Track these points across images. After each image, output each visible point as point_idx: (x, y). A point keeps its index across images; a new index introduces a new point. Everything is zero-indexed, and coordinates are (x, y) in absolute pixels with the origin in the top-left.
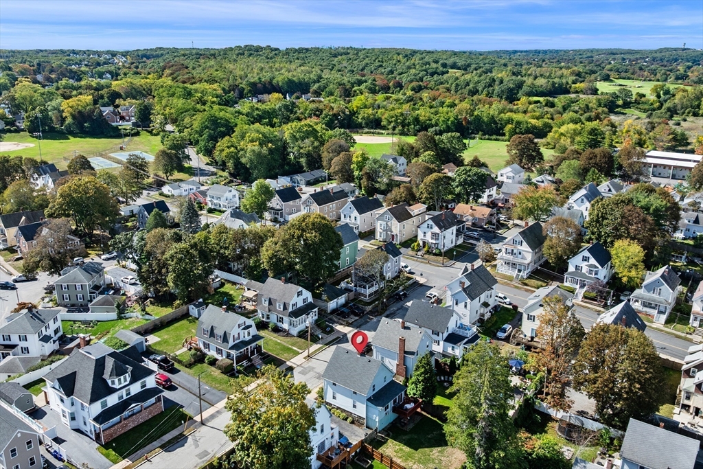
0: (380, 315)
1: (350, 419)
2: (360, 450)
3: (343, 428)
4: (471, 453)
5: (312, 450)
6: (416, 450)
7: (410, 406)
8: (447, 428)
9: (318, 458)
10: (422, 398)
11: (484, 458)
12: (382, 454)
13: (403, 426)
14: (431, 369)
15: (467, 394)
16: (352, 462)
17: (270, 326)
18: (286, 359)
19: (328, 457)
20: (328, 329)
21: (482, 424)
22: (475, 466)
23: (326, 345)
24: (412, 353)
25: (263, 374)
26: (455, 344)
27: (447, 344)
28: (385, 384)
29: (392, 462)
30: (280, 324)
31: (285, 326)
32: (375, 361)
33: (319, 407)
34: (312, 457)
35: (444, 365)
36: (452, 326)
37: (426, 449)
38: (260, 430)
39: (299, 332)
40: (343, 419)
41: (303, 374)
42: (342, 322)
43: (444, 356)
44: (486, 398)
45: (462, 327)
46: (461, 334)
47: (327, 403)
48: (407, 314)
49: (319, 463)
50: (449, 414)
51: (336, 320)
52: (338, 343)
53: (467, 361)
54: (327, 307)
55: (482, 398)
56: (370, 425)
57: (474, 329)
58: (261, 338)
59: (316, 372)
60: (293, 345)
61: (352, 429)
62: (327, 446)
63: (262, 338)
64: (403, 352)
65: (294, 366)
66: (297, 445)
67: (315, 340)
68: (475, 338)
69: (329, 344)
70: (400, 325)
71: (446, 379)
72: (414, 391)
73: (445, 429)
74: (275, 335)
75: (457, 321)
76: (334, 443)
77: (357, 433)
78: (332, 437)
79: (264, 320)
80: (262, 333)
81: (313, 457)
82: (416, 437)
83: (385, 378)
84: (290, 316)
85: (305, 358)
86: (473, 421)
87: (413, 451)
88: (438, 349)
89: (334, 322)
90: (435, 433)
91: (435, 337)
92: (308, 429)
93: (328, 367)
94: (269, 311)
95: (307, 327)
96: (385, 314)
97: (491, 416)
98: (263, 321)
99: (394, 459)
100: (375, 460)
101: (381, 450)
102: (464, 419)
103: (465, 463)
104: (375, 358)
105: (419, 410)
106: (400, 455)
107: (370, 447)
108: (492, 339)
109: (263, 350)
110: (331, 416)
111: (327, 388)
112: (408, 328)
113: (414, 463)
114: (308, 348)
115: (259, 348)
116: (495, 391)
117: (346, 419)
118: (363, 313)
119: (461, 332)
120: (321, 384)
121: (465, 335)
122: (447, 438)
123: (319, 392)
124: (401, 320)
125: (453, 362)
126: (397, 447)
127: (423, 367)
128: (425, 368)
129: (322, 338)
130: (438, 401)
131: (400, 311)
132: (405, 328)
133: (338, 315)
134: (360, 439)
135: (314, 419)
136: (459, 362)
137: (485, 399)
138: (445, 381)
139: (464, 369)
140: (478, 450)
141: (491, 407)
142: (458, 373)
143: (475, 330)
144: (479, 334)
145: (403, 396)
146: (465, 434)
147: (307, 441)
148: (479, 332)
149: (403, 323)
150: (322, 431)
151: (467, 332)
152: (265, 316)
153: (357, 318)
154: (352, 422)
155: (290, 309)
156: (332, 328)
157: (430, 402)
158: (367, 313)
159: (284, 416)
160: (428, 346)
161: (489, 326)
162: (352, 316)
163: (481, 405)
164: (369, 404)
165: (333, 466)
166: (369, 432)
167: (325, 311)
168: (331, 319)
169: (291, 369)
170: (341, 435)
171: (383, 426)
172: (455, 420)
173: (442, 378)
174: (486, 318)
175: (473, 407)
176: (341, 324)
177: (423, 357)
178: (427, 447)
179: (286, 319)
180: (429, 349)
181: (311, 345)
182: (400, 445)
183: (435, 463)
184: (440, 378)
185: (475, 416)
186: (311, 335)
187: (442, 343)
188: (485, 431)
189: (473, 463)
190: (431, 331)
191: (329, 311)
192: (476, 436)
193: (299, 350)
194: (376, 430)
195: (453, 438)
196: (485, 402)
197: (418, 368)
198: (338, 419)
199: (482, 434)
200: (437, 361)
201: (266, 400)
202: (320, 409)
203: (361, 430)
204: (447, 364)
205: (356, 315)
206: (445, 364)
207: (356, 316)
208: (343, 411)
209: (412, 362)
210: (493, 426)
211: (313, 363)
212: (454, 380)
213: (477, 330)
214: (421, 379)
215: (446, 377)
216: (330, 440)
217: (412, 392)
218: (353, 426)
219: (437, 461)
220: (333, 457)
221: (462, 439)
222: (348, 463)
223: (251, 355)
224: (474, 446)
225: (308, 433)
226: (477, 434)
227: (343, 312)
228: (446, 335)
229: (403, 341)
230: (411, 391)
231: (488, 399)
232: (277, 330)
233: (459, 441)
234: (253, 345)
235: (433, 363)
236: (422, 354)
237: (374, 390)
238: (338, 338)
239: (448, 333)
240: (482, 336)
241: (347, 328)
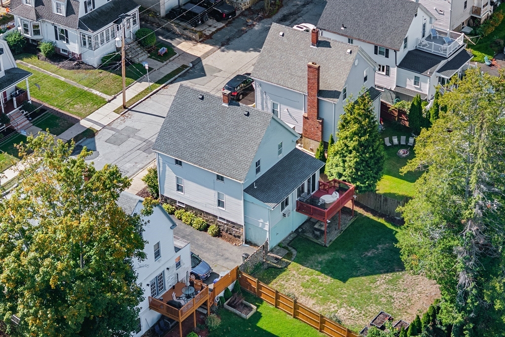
0: (269, 17)
1: (213, 228)
2: (235, 286)
3: (201, 247)
4: (449, 283)
5: (140, 292)
6: (344, 280)
7: (330, 199)
8: (405, 238)
9: (153, 306)
10: (354, 180)
11: (474, 291)
12: (277, 292)
13: (317, 237)
14: (372, 124)
15: (444, 175)
16: (220, 309)
17: (41, 48)
18: (79, 114)
19: (171, 303)
20: (163, 50)
21: (471, 229)
22: (457, 306)
23: (160, 82)
24: (335, 94)
25: (29, 152)
26: (421, 72)
27: (404, 71)
28: (281, 157)
29: (296, 306)
30: (61, 44)
31: (74, 47)
32: (259, 114)
33: (149, 213)
34: (141, 305)
35: (400, 115)
36: (414, 35)
37: (363, 278)
38: (36, 263)
39: (104, 59)
40: (199, 229)
41: (114, 143)
42: (190, 35)
43: (399, 96)
44: (480, 181)
45: (435, 37)
46: (433, 51)
47: (166, 200)
48: (324, 14)
49: (155, 315)
50: (406, 211)
51: (178, 30)
52: (184, 77)
53: (445, 109)
54: (159, 6)
55: (473, 179)
56: (253, 238)
57: (460, 41)
58: (23, 74)
59: (141, 139)
60: (92, 85)
61: (218, 246)
62: (169, 282)
63: (25, 74)
64: (315, 92)
65: (97, 128)
66: (110, 288)
67: (136, 73)
68: (461, 58)
69: (165, 80)
70: (309, 38)
71: (403, 143)
72: (340, 170)
73: (401, 241)
74: (54, 66)
75: (424, 26)
76: (183, 276)
77: (227, 255)
78: (178, 265)
79: (29, 36)
80: (27, 64)
81: (144, 305)
82: (343, 256)
83: (280, 146)
84: (80, 26)
85: (116, 111)
86: (455, 224)
87: (338, 283)
88: (388, 82)
89: (174, 35)
90: (380, 246)
91: (381, 59)
92: (129, 253)
93: (164, 129)
94: (38, 17)
95: (118, 49)
96: (279, 15)
97: (487, 214)
98: (27, 39)
99: (302, 300)
100: (265, 304)
101: (275, 285)
102: (437, 220)
103: (438, 301)
104: (259, 108)
105: (349, 204)
106: (313, 292)
107: (253, 281)
108: (495, 58)
109: (31, 99)
110: (174, 225)
111: (164, 170)
112: (326, 44)
113: (341, 306)
114: (122, 90)
115: (21, 95)
116: (498, 166)
117: (205, 229)
118: (233, 13)
119: (433, 48)
120: (152, 162)
121: (441, 53)
122: (404, 258)
123: (148, 179)
124: (311, 27)
125: (416, 108)
126: (307, 277)
127: (357, 121)
128: (360, 123)
129: (150, 69)
130: (387, 185)
131: (309, 7)
132: (319, 43)
133: (183, 19)
134: (233, 266)
135: (139, 237)
136: (428, 107)
137: (478, 182)
138: (400, 146)
139: (438, 125)
140: (463, 278)
141: (489, 196)
142: (424, 132)
143: (461, 43)
144: (469, 51)
145: (318, 178)
146: (438, 249)
147: (130, 277)
148: (469, 46)
149: (315, 33)
150: (157, 254)
151: (445, 46)
152: (31, 29)
153: (221, 25)
154: (218, 234)
155: (81, 13)
156: (169, 46)
157: (371, 189)
158: (242, 14)
159: (80, 233)
160: (365, 79)
161: (489, 31)
162: (211, 21)
163: (470, 194)
164: (250, 198)
165: (182, 319)
166: (251, 251)
167: (156, 13)
168: (168, 30)
169: (90, 134)
170: (196, 260)
171: (279, 239)
172: (418, 224)
173: (395, 141)
174: (483, 16)
175: (455, 198)
176: (188, 39)
177: (356, 102)
178: (366, 275)
179: (74, 33)
180: (368, 85)
181: (129, 85)
182: (312, 274)
183: (380, 304)
184: (391, 141)
185: (458, 215)
186: (127, 65)
187: (394, 70)
188: (477, 243)
189: (452, 301)
190: (373, 47)
191: (163, 13)
192: (460, 252)
193: (104, 96)
194: (264, 247)
195: (414, 257)
196: (479, 188)
197: (345, 124)
198: (189, 229)
199: (472, 247)
200: (384, 106)
201: (39, 202)
202: (149, 217)
203: (235, 249)
204: (404, 113)
205: (219, 17)
206: (401, 112)
207: (218, 21)
208: (199, 212)
209: (334, 111)
210: (493, 230)
211: (134, 120)
212: (418, 148)
213: (465, 41)
214: (352, 144)
215: (403, 138)
216: (174, 271)
217: (335, 171)
218: (220, 240)
219: (384, 300)
220: (182, 302)
221: (433, 258)
222: (212, 312)
223: (7, 110)
224: (455, 271)
225: (128, 261)
226: (461, 249)
227: (192, 14)
228: (402, 54)
229: (315, 72)
230: (334, 168)
231: (483, 182)
232: (56, 56)
233: (428, 262)
234: (10, 89)
235: (376, 113)
236: (354, 95)
237: (258, 171)
238: (184, 67)
239: (407, 51)
240: (476, 53)
241: (200, 45)
